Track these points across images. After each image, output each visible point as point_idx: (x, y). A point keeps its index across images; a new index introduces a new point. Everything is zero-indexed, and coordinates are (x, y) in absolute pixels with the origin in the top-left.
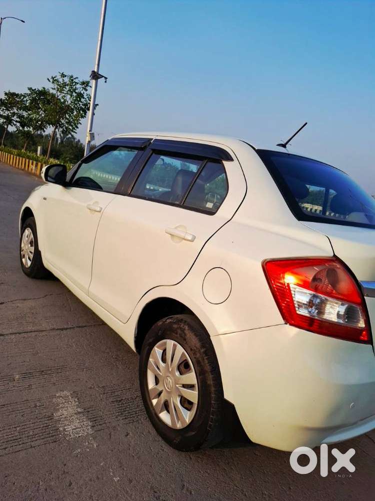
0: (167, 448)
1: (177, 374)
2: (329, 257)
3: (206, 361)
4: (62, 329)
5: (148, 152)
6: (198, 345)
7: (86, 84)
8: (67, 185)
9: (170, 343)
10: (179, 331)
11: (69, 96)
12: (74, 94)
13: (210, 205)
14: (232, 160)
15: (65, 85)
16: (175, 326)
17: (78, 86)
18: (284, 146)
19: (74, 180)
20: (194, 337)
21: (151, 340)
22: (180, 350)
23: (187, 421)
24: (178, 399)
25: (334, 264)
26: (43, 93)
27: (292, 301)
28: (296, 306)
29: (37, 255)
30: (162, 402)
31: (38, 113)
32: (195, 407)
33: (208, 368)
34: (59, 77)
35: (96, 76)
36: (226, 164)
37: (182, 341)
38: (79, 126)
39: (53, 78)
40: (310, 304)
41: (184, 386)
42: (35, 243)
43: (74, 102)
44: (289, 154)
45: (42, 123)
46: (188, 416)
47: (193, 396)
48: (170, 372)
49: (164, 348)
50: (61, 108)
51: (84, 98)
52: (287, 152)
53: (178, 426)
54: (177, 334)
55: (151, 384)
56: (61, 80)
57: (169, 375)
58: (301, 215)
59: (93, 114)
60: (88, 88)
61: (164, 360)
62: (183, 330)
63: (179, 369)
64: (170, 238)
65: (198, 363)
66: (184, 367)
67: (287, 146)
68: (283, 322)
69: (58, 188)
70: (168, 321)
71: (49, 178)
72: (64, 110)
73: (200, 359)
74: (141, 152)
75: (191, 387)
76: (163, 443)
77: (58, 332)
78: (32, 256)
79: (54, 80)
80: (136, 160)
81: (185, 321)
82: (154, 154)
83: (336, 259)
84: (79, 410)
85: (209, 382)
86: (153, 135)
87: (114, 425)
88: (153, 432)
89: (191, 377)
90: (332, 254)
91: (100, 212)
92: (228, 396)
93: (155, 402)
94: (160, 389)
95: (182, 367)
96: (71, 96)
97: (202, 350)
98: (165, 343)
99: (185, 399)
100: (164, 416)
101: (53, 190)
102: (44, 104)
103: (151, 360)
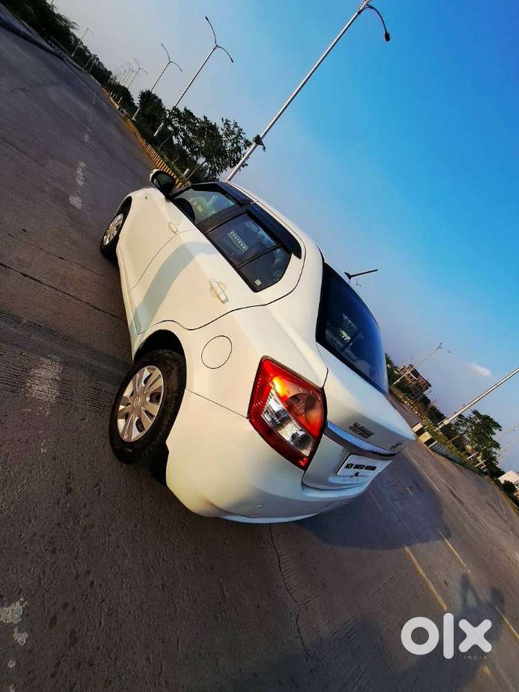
0: (108, 446)
1: (148, 399)
2: (317, 387)
3: (173, 405)
4: (95, 308)
5: (244, 209)
6: (175, 388)
7: (248, 144)
8: (169, 198)
9: (158, 372)
10: (168, 368)
11: (230, 144)
12: (235, 145)
13: (258, 282)
14: (300, 257)
15: (233, 133)
16: (169, 362)
17: (242, 141)
18: (350, 277)
19: (176, 198)
20: (176, 380)
21: (147, 360)
22: (161, 382)
23: (132, 438)
24: (137, 418)
25: (317, 394)
26: (213, 128)
27: (264, 404)
28: (265, 410)
29: (116, 239)
30: (125, 412)
31: (200, 142)
32: (144, 433)
33: (171, 411)
34: (231, 123)
35: (258, 140)
36: (293, 258)
37: (166, 377)
38: (224, 171)
39: (227, 120)
40: (278, 414)
41: (146, 412)
42: (119, 228)
43: (232, 151)
44: (348, 286)
45: (199, 151)
46: (136, 434)
47: (148, 423)
48: (144, 395)
49: (151, 372)
50: (219, 150)
51: (241, 153)
52: (348, 283)
53: (125, 437)
54: (166, 368)
55: (127, 393)
56: (232, 127)
57: (141, 395)
58: (321, 338)
59: (239, 168)
60: (248, 148)
61: (146, 382)
62: (172, 369)
63: (151, 396)
64: (209, 289)
65: (166, 402)
66: (155, 397)
67: (352, 278)
68: (246, 415)
69: (162, 196)
70: (167, 354)
71: (155, 181)
72: (221, 152)
73: (169, 401)
74: (238, 206)
75: (150, 415)
76: (107, 441)
77: (91, 308)
78: (112, 238)
79: (227, 123)
80: (230, 209)
81: (179, 363)
82: (245, 214)
83: (321, 391)
84: (58, 378)
85: (164, 421)
86: (255, 198)
87: (77, 405)
88: (107, 429)
89: (155, 409)
90: (321, 387)
91: (175, 233)
92: (170, 442)
93: (122, 407)
94: (130, 402)
95: (154, 397)
96: (233, 145)
97: (175, 395)
98: (154, 370)
99: (141, 422)
100: (121, 423)
101: (157, 195)
102: (209, 136)
103: (138, 375)
